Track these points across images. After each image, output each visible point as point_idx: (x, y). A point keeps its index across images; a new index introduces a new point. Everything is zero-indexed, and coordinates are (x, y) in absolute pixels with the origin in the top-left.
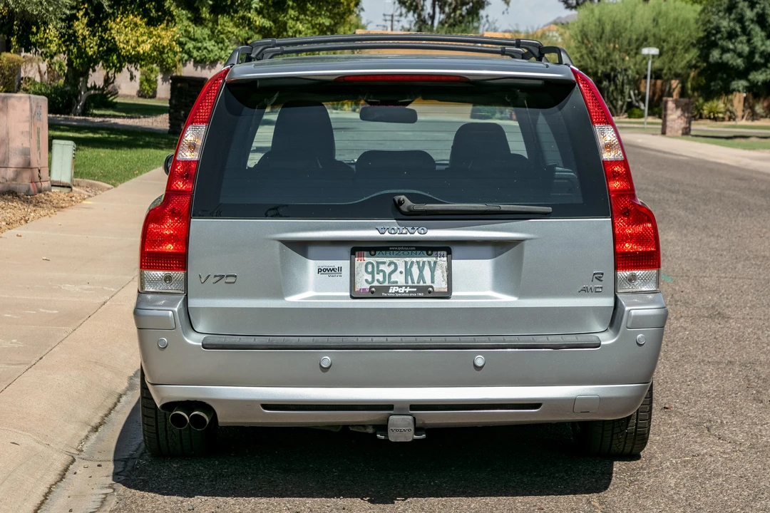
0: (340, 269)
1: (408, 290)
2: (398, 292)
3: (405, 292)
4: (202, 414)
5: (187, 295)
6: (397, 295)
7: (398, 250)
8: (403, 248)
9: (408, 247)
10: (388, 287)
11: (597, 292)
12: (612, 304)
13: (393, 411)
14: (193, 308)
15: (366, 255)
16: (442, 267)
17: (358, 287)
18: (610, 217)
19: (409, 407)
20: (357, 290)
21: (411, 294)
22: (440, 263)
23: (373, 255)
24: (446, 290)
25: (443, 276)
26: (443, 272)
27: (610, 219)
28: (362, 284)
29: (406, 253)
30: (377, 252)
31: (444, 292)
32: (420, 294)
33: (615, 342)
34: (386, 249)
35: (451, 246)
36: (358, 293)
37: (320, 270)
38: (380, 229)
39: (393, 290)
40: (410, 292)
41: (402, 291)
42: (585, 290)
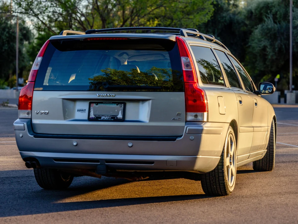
0: (85, 110)
1: (108, 118)
2: (104, 119)
5: (31, 119)
6: (104, 120)
7: (106, 103)
10: (101, 117)
11: (179, 120)
12: (184, 125)
13: (99, 163)
14: (34, 124)
15: (94, 105)
16: (121, 110)
17: (91, 117)
18: (184, 92)
19: (105, 162)
20: (90, 118)
21: (109, 120)
22: (121, 108)
23: (97, 105)
24: (122, 118)
25: (121, 113)
26: (121, 112)
27: (184, 93)
28: (92, 116)
29: (109, 104)
30: (99, 104)
31: (121, 119)
32: (112, 120)
33: (182, 139)
34: (102, 103)
35: (125, 102)
36: (91, 119)
37: (78, 110)
38: (98, 95)
39: (102, 118)
40: (108, 119)
41: (106, 118)
42: (174, 119)
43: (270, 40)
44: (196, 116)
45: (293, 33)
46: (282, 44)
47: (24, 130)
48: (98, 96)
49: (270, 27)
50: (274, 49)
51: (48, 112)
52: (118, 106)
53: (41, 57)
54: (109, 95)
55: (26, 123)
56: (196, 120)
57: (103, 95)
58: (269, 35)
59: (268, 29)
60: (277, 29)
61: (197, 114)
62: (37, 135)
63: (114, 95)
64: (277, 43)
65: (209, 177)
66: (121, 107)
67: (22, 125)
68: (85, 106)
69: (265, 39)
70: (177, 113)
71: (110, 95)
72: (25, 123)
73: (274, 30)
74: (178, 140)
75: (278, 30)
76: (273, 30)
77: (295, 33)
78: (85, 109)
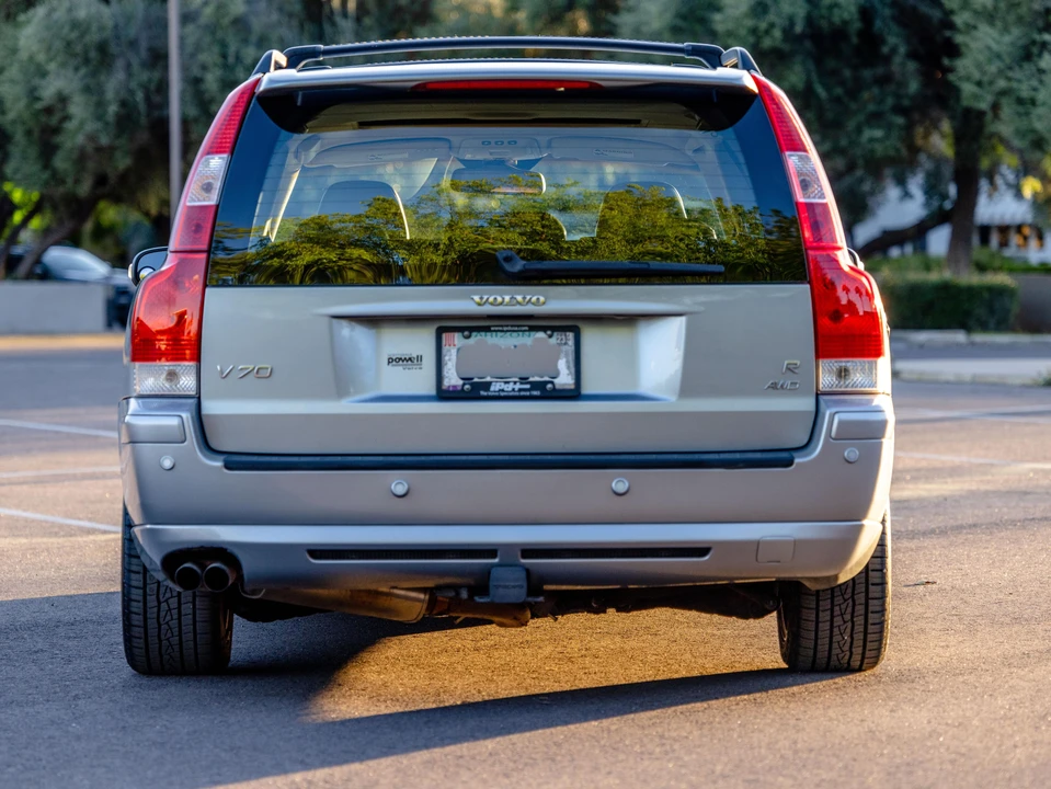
0: (420, 358)
1: (518, 386)
2: (503, 390)
3: (513, 390)
4: (223, 567)
5: (199, 398)
6: (502, 394)
7: (502, 331)
8: (510, 328)
9: (518, 326)
10: (489, 384)
11: (794, 391)
12: (813, 408)
13: (496, 560)
14: (208, 416)
15: (457, 338)
16: (567, 355)
17: (446, 383)
18: (809, 283)
19: (519, 554)
20: (444, 387)
21: (522, 393)
22: (564, 348)
23: (468, 337)
24: (573, 387)
25: (568, 368)
26: (567, 362)
27: (808, 286)
28: (452, 379)
29: (515, 334)
30: (474, 334)
31: (570, 390)
32: (535, 393)
33: (815, 459)
34: (487, 329)
35: (580, 324)
36: (447, 391)
37: (390, 361)
38: (477, 298)
39: (495, 387)
40: (520, 390)
41: (509, 387)
42: (774, 386)
43: (83, 71)
44: (843, 373)
45: (182, 39)
46: (133, 85)
47: (183, 442)
48: (479, 304)
49: (82, 14)
50: (101, 105)
51: (269, 367)
52: (553, 341)
53: (225, 156)
54: (524, 298)
55: (189, 415)
56: (843, 389)
57: (499, 299)
58: (78, 49)
59: (75, 25)
60: (110, 24)
61: (848, 364)
62: (237, 462)
63: (542, 299)
64: (113, 84)
65: (832, 602)
66: (566, 344)
67: (174, 422)
68: (420, 342)
69: (63, 65)
70: (786, 363)
71: (528, 297)
72: (185, 415)
73: (101, 28)
74: (799, 464)
75: (116, 27)
76: (94, 28)
77: (191, 40)
78: (419, 354)
